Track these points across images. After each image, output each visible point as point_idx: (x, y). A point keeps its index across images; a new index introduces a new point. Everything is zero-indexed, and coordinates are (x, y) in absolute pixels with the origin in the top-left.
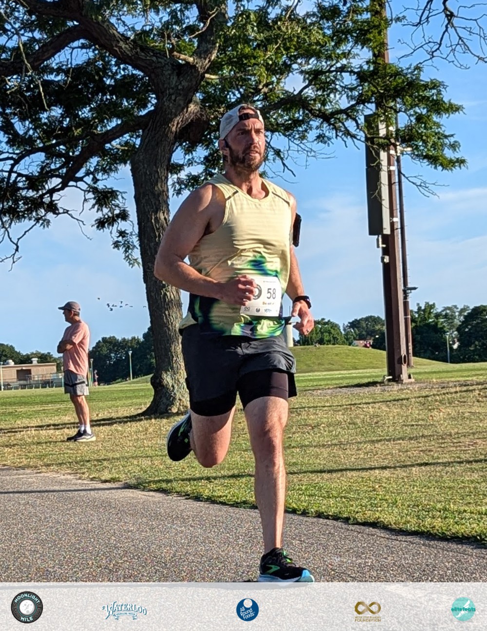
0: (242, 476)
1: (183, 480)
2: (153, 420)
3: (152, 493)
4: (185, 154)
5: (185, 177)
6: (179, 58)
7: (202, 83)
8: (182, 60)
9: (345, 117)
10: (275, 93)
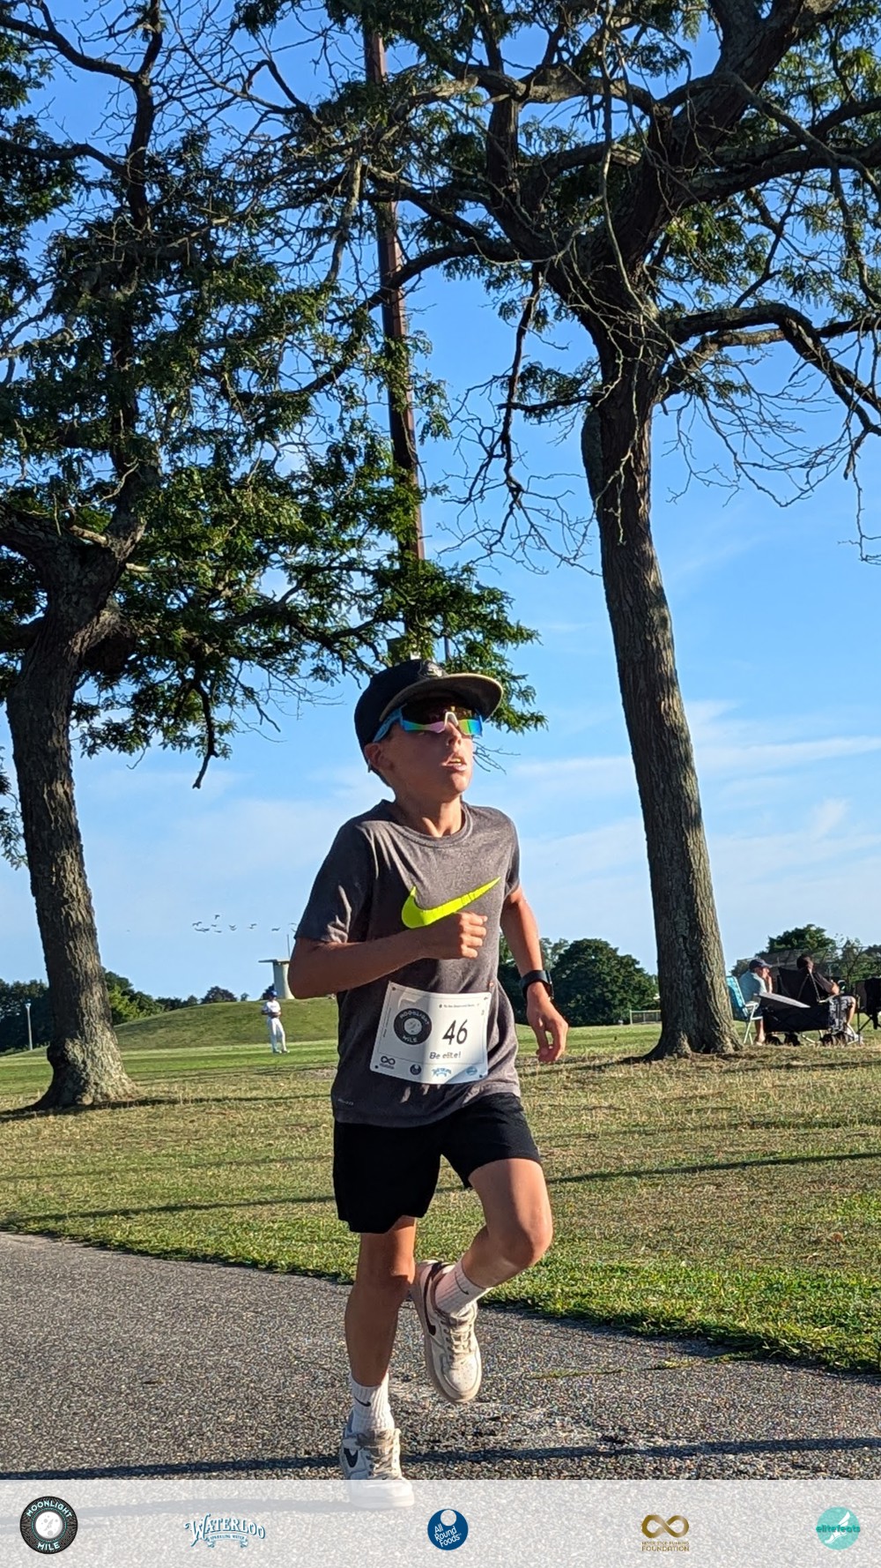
1: (84, 1215)
2: (52, 1117)
4: (101, 690)
5: (103, 727)
6: (82, 536)
7: (124, 578)
8: (88, 539)
9: (356, 641)
10: (244, 599)
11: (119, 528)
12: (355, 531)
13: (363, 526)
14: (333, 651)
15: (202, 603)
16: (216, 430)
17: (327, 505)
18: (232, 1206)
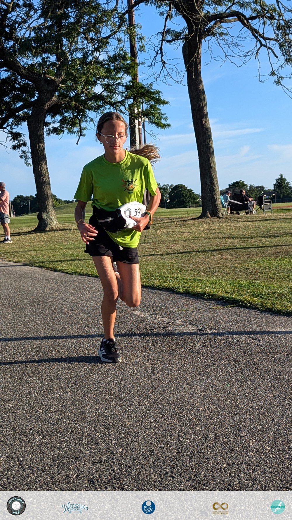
0: (76, 260)
1: (50, 262)
2: (38, 234)
3: (36, 268)
4: (52, 118)
5: (52, 128)
6: (48, 77)
7: (58, 88)
8: (49, 78)
9: (120, 104)
10: (90, 93)
11: (58, 75)
12: (120, 75)
13: (122, 74)
14: (114, 107)
15: (79, 95)
16: (83, 48)
17: (112, 68)
18: (89, 259)
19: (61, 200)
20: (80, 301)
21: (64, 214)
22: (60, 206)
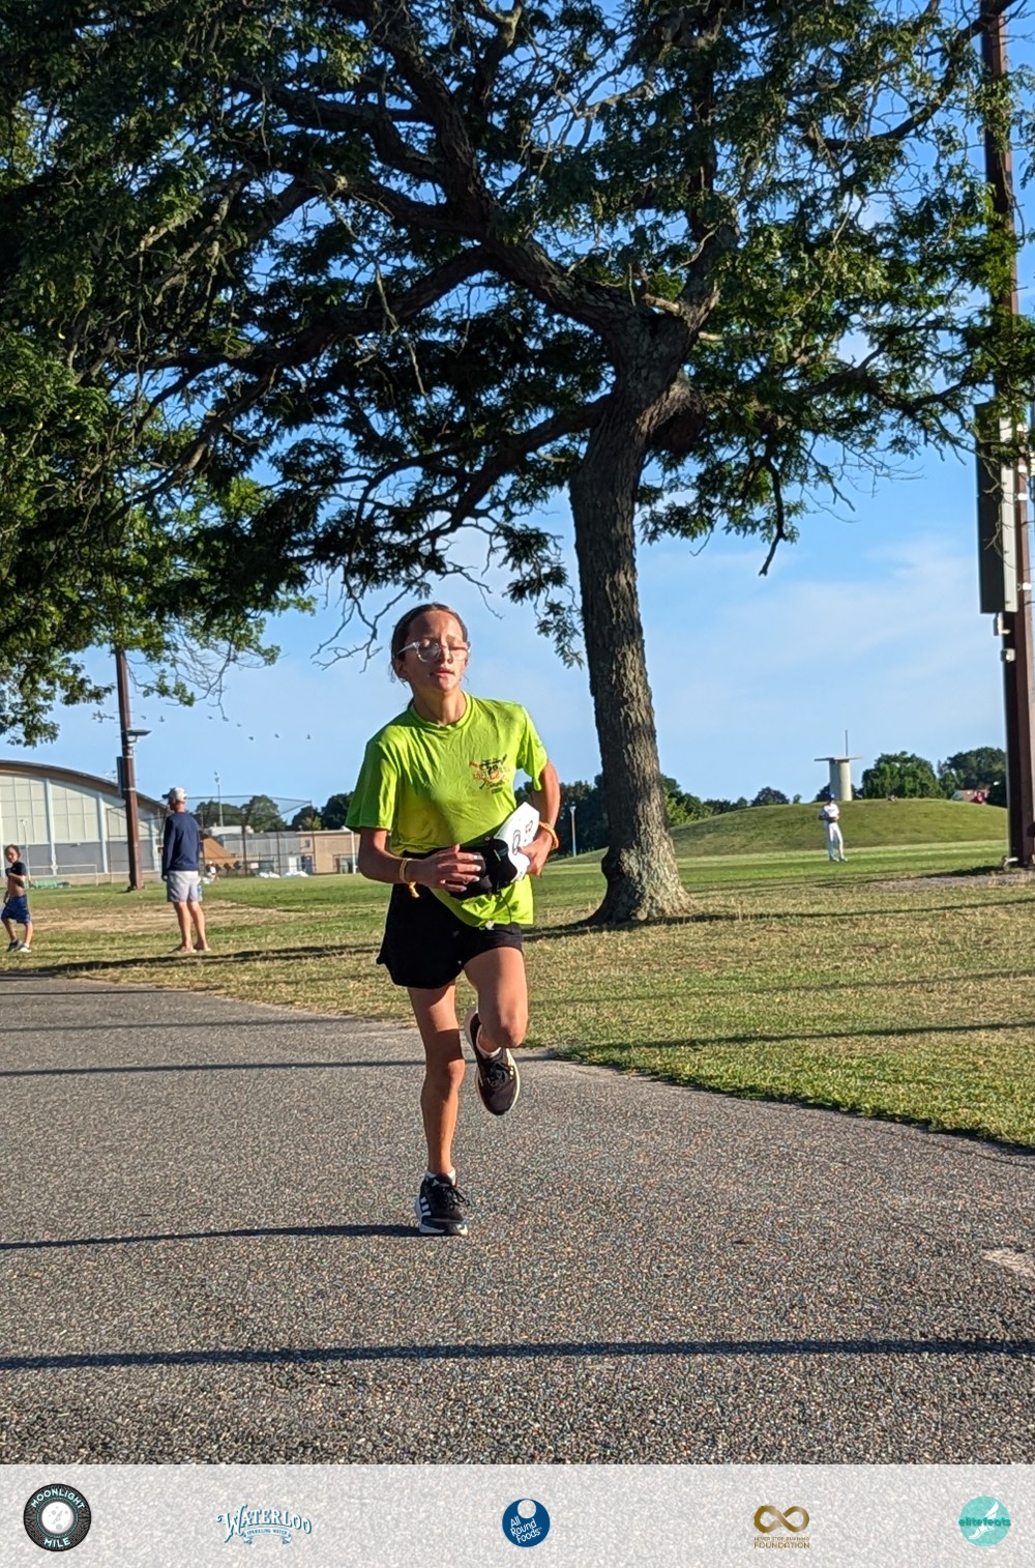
0: (751, 1040)
1: (649, 1045)
2: (605, 933)
3: (594, 1069)
4: (665, 471)
5: (664, 511)
6: (654, 305)
7: (695, 348)
8: (660, 307)
9: (940, 407)
10: (820, 366)
11: (693, 294)
12: (942, 286)
13: (952, 281)
14: (914, 420)
15: (776, 372)
16: (796, 181)
17: (913, 259)
18: (805, 1038)
19: (696, 800)
20: (771, 1204)
21: (707, 853)
22: (690, 822)
